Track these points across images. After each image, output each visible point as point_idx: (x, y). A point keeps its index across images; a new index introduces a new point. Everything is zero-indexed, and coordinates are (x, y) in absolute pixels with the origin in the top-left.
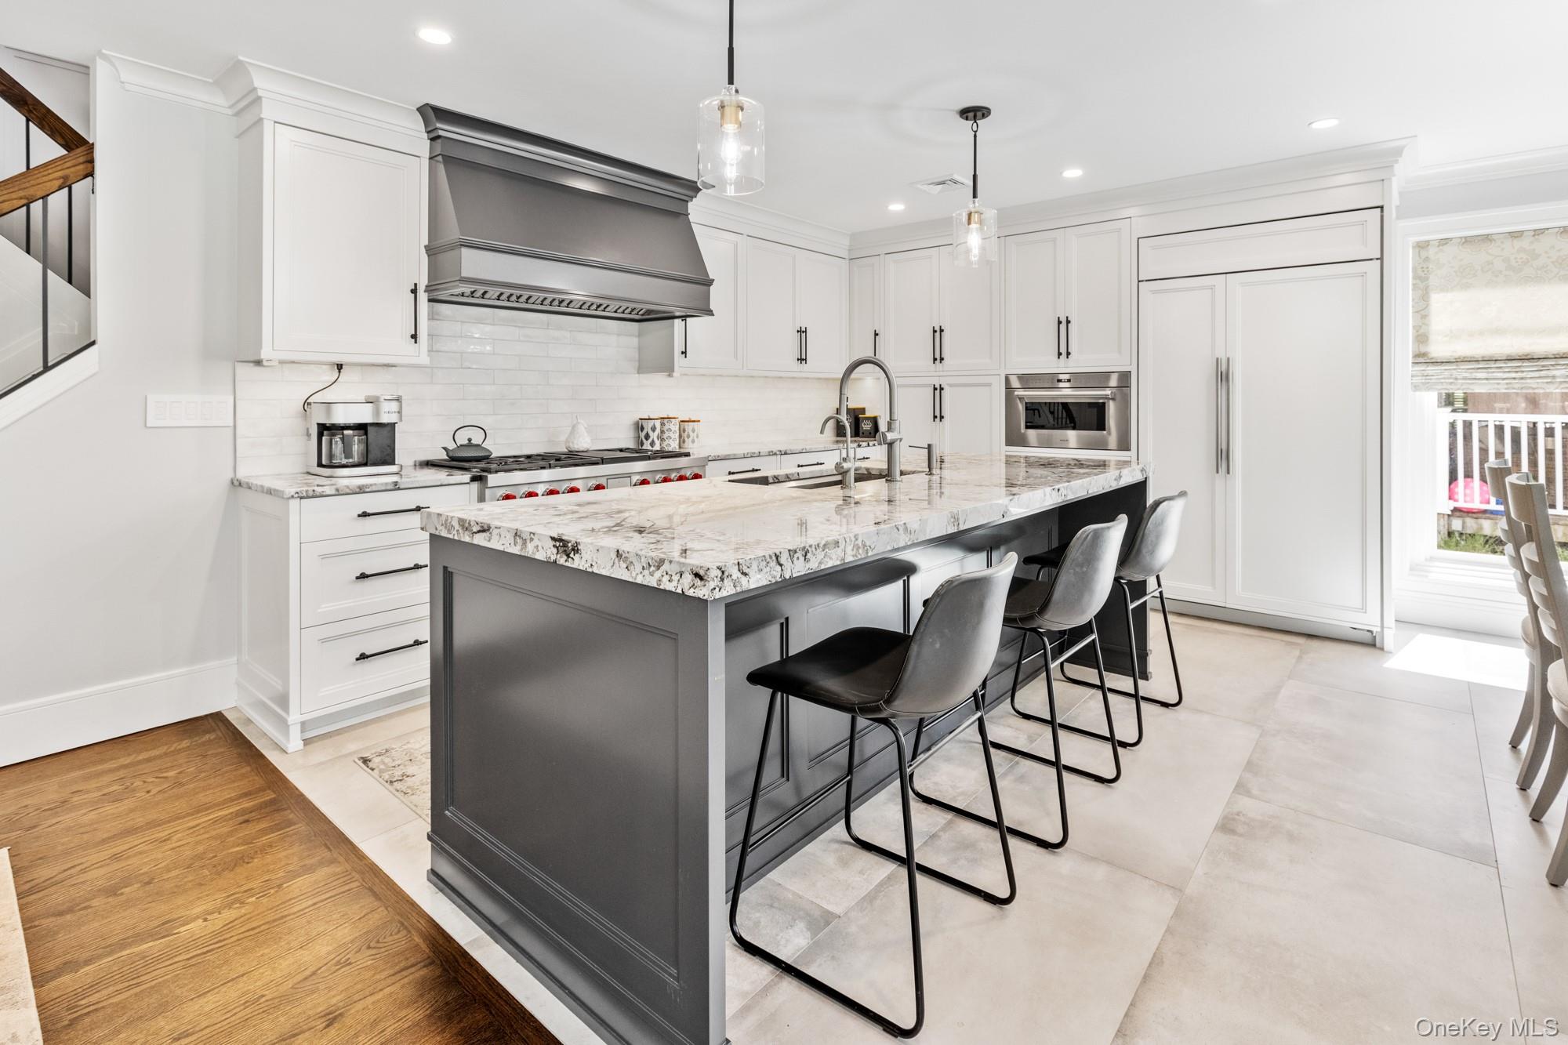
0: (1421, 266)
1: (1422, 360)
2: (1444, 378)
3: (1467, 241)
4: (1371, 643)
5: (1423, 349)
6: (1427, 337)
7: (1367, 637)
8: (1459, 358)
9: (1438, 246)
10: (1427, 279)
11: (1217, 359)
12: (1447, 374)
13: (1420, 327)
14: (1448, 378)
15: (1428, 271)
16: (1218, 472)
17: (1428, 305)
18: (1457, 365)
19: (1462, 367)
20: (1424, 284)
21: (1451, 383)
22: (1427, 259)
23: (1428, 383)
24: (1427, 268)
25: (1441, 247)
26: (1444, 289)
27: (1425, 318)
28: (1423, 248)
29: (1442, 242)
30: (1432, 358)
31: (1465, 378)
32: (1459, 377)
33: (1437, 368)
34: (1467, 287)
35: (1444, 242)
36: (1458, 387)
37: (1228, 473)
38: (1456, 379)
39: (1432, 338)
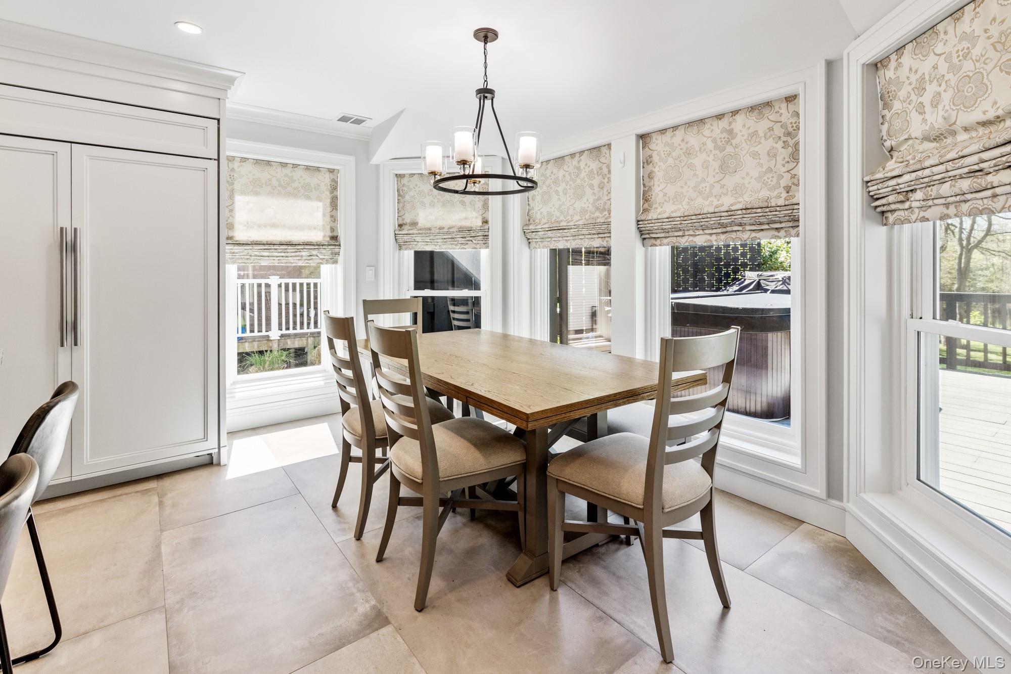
0: (229, 174)
1: (230, 242)
2: (244, 255)
3: (257, 162)
4: (210, 463)
5: (231, 234)
6: (233, 226)
7: (206, 459)
8: (253, 242)
9: (240, 162)
10: (233, 184)
11: (62, 229)
12: (246, 252)
13: (229, 218)
14: (246, 255)
15: (233, 178)
16: (62, 345)
17: (233, 203)
18: (252, 247)
19: (255, 248)
20: (231, 187)
21: (247, 259)
22: (233, 170)
23: (234, 258)
24: (233, 176)
25: (242, 163)
26: (243, 193)
27: (231, 212)
28: (230, 161)
29: (243, 160)
30: (237, 241)
31: (256, 256)
32: (253, 255)
33: (240, 248)
34: (257, 194)
35: (244, 160)
36: (251, 261)
37: (76, 344)
38: (251, 256)
39: (236, 226)
